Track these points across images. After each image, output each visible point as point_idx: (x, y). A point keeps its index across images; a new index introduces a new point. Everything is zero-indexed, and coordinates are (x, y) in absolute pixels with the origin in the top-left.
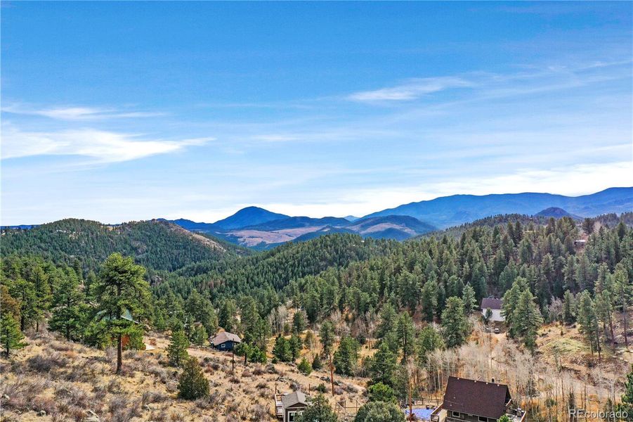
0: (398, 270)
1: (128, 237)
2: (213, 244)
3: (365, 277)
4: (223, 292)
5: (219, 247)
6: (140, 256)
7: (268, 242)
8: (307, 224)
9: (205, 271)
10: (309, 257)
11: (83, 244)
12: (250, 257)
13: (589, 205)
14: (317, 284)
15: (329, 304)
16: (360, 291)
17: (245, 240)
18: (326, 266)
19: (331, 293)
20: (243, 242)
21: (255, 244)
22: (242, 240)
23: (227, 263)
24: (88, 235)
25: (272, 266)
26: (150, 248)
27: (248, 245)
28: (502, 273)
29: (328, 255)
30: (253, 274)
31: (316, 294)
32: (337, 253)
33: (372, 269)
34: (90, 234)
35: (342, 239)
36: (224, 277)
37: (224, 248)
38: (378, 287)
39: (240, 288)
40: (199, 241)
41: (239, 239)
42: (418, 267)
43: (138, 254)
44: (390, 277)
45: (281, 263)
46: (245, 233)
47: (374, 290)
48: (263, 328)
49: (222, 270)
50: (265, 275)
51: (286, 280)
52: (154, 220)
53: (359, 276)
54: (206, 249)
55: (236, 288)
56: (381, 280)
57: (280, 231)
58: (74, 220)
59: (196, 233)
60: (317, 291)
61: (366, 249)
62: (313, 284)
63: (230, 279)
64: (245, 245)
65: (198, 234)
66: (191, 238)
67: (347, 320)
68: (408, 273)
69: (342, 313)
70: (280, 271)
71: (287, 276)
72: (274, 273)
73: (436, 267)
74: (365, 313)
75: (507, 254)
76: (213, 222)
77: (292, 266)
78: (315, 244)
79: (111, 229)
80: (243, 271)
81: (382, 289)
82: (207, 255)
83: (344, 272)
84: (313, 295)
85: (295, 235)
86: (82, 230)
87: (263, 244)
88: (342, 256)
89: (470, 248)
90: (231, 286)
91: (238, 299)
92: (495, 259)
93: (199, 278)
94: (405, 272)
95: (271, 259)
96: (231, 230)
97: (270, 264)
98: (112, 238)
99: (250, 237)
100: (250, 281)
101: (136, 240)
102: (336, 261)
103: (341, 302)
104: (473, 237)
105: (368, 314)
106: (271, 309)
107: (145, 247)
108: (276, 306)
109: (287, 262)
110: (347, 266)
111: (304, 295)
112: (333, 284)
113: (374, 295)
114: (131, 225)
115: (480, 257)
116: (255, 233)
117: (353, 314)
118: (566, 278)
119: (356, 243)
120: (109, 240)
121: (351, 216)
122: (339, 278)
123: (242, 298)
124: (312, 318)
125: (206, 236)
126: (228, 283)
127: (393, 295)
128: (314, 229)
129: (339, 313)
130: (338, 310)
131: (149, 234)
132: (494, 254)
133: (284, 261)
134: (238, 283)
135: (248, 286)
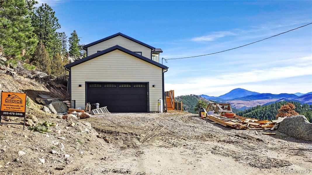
7: (247, 106)
8: (271, 97)
10: (269, 113)
17: (235, 105)
20: (234, 106)
21: (241, 107)
22: (233, 105)
26: (190, 107)
27: (237, 108)
41: (232, 105)
45: (254, 115)
46: (235, 102)
52: (191, 95)
57: (255, 101)
59: (211, 101)
64: (235, 108)
76: (218, 96)
78: (272, 106)
85: (263, 103)
87: (245, 107)
96: (227, 100)
99: (238, 104)
101: (184, 104)
107: (188, 107)
116: (241, 102)
121: (299, 93)
128: (274, 100)
131: (189, 101)
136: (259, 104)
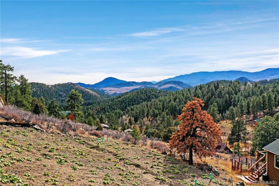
0: (170, 101)
1: (57, 90)
2: (94, 93)
3: (157, 104)
4: (100, 112)
5: (96, 94)
6: (63, 98)
7: (118, 93)
8: (135, 85)
9: (92, 104)
10: (135, 98)
11: (38, 93)
12: (110, 99)
13: (259, 76)
14: (138, 107)
15: (143, 115)
16: (155, 110)
18: (142, 102)
19: (143, 111)
21: (112, 94)
22: (106, 92)
23: (100, 101)
24: (40, 90)
25: (120, 102)
27: (109, 94)
28: (209, 102)
29: (143, 97)
30: (112, 105)
31: (137, 111)
32: (147, 96)
33: (160, 101)
34: (41, 89)
35: (149, 90)
36: (100, 106)
37: (99, 95)
38: (162, 108)
39: (106, 111)
40: (88, 92)
41: (105, 91)
42: (177, 100)
43: (62, 97)
44: (167, 104)
45: (124, 101)
46: (107, 89)
47: (160, 109)
48: (117, 122)
49: (99, 104)
50: (117, 105)
51: (126, 108)
52: (68, 83)
53: (155, 104)
54: (91, 95)
55: (105, 111)
56: (163, 105)
57: (123, 88)
58: (34, 83)
59: (87, 88)
60: (138, 110)
61: (159, 95)
62: (136, 108)
63: (102, 107)
65: (88, 89)
66: (84, 90)
67: (149, 121)
68: (173, 102)
69: (148, 118)
70: (123, 104)
71: (126, 105)
72: (120, 104)
73: (185, 100)
74: (156, 118)
75: (212, 95)
76: (93, 84)
77: (128, 101)
78: (138, 93)
79: (50, 87)
80: (108, 104)
81: (163, 109)
82: (91, 98)
83: (149, 103)
84: (136, 112)
85: (129, 89)
86: (38, 87)
87: (115, 93)
88: (149, 97)
89: (198, 93)
90: (103, 110)
91: (106, 115)
92: (208, 97)
93: (89, 106)
94: (172, 102)
95: (119, 99)
96: (101, 88)
97: (119, 101)
98: (51, 91)
99: (110, 90)
100: (111, 108)
101: (61, 91)
102: (146, 100)
103: (147, 114)
104: (200, 89)
105: (157, 118)
106: (120, 117)
107: (65, 95)
108: (122, 116)
109: (126, 100)
110: (151, 101)
111: (133, 112)
112: (145, 107)
113: (160, 111)
114: (59, 85)
115: (201, 96)
116: (112, 89)
117: (152, 119)
118: (232, 103)
119: (155, 92)
120: (49, 92)
121: (154, 81)
122: (147, 106)
123: (108, 114)
124: (136, 120)
125: (91, 90)
126: (101, 108)
127: (167, 110)
128: (138, 87)
129: (147, 118)
130: (146, 117)
131: (66, 89)
132: (207, 95)
133: (125, 100)
134: (106, 109)
135: (110, 110)
136: (127, 91)
